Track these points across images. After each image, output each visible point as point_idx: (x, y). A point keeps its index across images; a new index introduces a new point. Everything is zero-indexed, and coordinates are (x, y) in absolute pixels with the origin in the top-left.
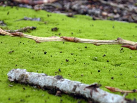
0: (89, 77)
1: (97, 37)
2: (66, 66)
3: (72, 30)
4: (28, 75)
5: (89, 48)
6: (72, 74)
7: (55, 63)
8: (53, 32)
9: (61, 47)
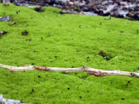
0: (60, 97)
1: (65, 42)
2: (39, 83)
3: (42, 33)
4: (5, 102)
5: (58, 57)
6: (45, 94)
7: (28, 80)
8: (24, 37)
9: (32, 57)
